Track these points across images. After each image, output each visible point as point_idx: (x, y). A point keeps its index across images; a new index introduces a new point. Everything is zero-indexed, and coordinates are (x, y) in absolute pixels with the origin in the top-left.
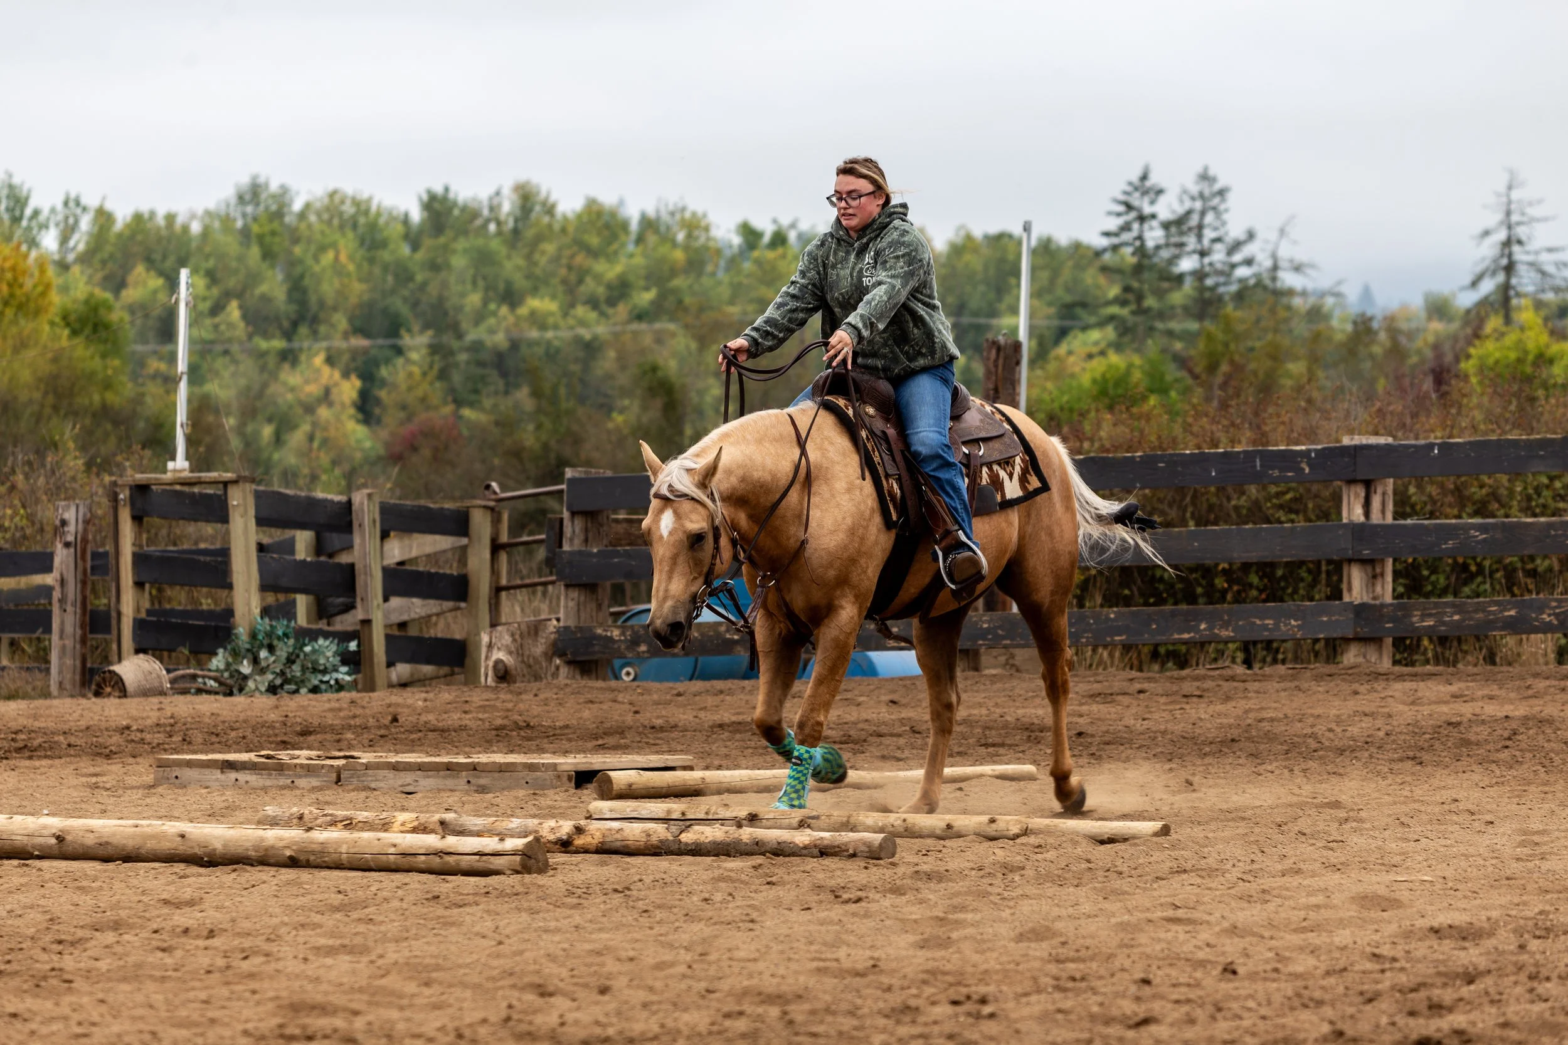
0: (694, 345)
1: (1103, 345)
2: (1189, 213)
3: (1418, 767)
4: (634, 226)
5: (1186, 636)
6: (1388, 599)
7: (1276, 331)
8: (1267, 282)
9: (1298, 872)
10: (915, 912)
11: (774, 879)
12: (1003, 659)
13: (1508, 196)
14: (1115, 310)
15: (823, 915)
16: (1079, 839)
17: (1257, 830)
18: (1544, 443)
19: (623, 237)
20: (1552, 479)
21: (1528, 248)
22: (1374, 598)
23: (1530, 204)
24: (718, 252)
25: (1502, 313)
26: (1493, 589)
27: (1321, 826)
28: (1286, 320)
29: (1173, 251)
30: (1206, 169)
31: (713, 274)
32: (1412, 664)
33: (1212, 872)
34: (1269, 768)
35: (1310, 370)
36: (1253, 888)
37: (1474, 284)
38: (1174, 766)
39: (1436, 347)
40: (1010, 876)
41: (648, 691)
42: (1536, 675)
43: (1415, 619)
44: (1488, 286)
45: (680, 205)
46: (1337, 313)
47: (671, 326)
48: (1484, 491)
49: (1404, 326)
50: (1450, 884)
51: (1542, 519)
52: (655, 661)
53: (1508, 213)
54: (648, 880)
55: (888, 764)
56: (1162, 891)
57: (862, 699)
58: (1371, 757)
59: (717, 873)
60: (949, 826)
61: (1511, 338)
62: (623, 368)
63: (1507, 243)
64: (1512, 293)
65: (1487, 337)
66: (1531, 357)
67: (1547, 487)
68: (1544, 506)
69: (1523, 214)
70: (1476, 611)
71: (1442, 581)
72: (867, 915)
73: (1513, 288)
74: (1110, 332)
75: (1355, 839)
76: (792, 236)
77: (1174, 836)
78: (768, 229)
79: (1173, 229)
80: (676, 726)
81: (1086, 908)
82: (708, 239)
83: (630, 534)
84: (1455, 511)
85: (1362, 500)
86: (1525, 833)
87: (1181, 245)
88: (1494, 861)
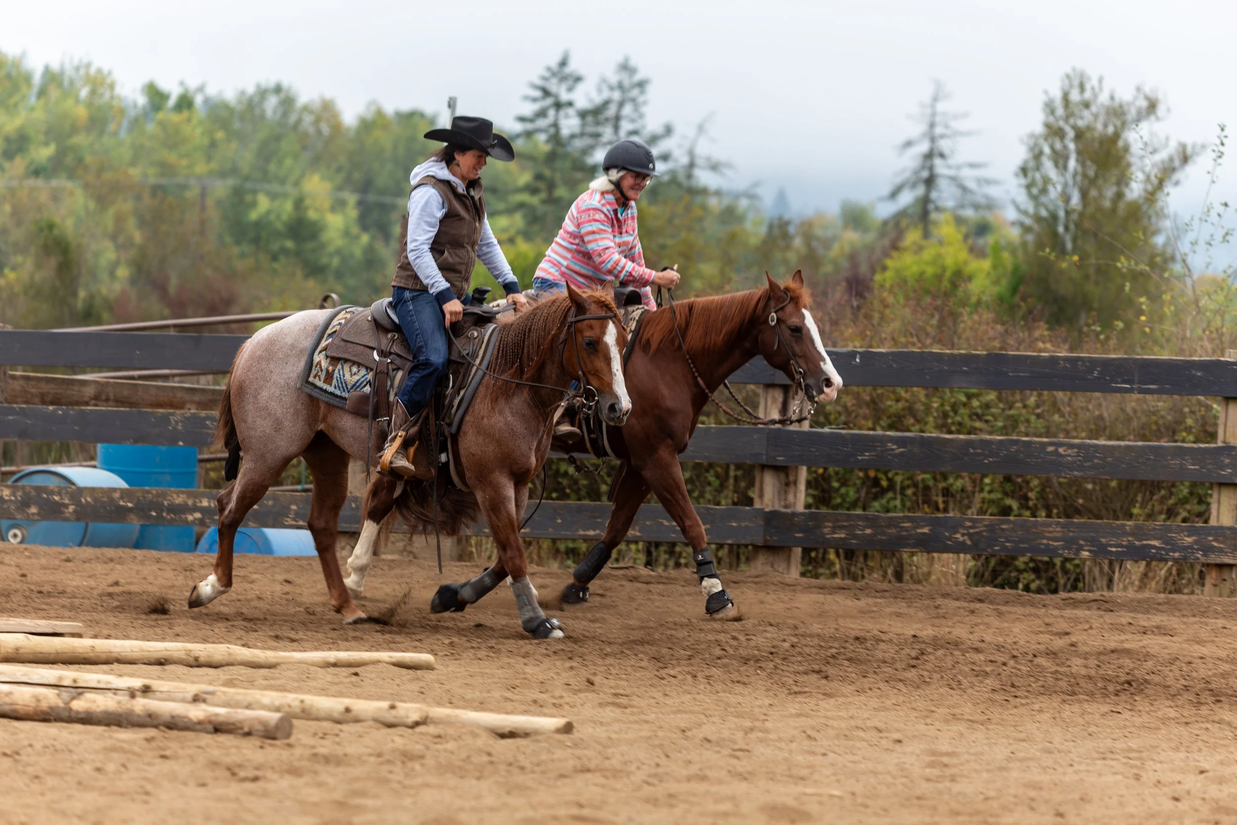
0: (92, 205)
1: (512, 232)
2: (606, 103)
3: (824, 681)
4: (37, 78)
5: (591, 533)
6: (800, 508)
7: (690, 229)
8: (682, 178)
9: (703, 778)
10: (314, 795)
11: (168, 753)
12: (400, 545)
13: (933, 106)
14: (525, 197)
15: (220, 791)
16: (477, 731)
17: (660, 734)
18: (968, 359)
19: (24, 89)
20: (969, 397)
21: (951, 161)
22: (786, 507)
23: (956, 117)
24: (122, 111)
25: (920, 227)
26: (903, 505)
27: (726, 734)
28: (700, 220)
29: (587, 141)
30: (627, 60)
31: (116, 134)
32: (817, 576)
33: (616, 773)
34: (672, 672)
35: (722, 273)
36: (659, 791)
37: (894, 194)
38: (575, 664)
39: (853, 257)
40: (410, 764)
41: (35, 555)
42: (945, 595)
43: (826, 530)
44: (907, 198)
45: (85, 61)
46: (751, 216)
47: (69, 185)
48: (900, 405)
49: (818, 232)
50: (859, 800)
51: (962, 437)
52: (44, 524)
53: (932, 125)
54: (38, 745)
55: (281, 644)
56: (568, 789)
57: (255, 576)
58: (776, 667)
59: (109, 743)
60: (348, 710)
61: (928, 254)
62: (19, 224)
63: (929, 156)
64: (931, 207)
65: (906, 249)
66: (948, 274)
67: (965, 405)
68: (960, 424)
69: (947, 127)
70: (889, 526)
71: (852, 494)
72: (265, 794)
73: (933, 202)
74: (518, 220)
75: (761, 750)
76: (199, 100)
77: (576, 735)
78: (174, 92)
79: (590, 119)
80: (63, 592)
81: (490, 801)
82: (112, 98)
83: (26, 392)
84: (870, 424)
85: (779, 405)
86: (933, 753)
87: (597, 136)
88: (904, 780)
